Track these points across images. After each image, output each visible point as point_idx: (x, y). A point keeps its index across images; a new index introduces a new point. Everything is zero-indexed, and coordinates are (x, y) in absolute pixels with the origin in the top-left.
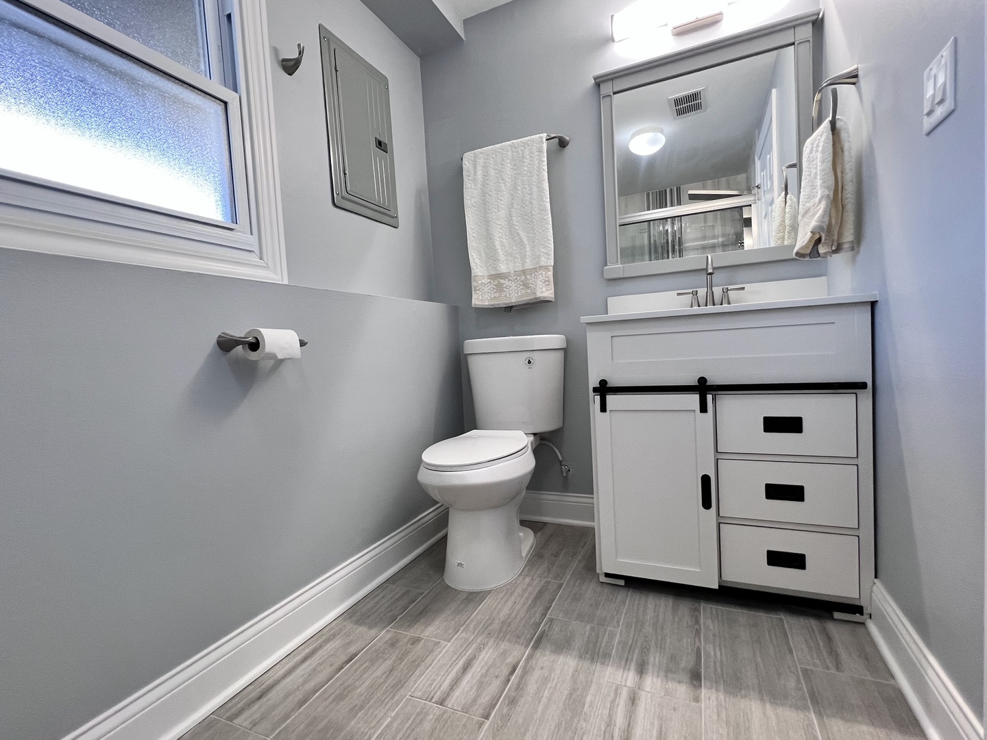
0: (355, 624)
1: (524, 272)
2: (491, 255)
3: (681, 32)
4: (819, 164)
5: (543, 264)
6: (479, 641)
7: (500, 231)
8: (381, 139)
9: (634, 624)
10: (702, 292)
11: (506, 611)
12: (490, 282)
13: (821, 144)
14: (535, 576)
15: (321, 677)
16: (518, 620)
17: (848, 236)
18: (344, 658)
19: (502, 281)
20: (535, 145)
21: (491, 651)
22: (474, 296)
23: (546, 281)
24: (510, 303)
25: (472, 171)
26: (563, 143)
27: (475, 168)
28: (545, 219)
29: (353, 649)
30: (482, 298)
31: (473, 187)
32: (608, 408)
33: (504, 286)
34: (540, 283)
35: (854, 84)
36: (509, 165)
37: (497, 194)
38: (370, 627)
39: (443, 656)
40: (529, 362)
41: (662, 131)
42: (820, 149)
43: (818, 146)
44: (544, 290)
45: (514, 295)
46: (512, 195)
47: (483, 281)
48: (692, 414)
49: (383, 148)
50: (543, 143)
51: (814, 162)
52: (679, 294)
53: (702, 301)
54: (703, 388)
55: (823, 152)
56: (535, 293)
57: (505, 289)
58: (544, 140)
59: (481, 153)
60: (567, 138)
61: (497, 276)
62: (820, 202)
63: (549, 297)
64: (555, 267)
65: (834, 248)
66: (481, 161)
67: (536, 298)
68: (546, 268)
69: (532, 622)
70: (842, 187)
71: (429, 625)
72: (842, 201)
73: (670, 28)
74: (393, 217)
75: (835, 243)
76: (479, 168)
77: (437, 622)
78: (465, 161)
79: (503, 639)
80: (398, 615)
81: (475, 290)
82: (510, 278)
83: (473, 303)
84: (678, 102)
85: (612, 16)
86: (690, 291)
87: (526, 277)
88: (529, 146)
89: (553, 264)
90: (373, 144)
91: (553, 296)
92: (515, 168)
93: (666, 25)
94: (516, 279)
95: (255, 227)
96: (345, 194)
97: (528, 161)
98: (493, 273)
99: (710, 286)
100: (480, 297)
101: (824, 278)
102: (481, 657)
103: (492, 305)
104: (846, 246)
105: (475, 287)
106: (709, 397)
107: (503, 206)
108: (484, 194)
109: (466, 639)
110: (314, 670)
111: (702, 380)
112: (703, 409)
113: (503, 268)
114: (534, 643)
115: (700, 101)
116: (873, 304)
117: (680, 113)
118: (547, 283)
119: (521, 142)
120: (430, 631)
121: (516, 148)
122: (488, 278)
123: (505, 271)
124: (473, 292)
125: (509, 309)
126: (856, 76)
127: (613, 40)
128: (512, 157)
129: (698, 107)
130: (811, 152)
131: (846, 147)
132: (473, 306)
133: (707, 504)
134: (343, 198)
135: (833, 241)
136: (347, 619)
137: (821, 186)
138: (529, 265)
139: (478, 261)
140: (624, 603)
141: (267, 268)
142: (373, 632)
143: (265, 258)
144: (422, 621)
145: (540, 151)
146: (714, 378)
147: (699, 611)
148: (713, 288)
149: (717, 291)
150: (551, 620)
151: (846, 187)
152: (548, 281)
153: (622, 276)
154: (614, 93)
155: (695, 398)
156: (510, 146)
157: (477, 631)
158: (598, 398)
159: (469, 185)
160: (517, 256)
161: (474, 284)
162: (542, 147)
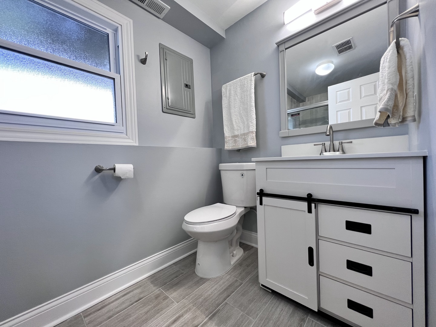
0: (151, 283)
1: (244, 134)
2: (232, 128)
3: (320, 12)
4: (387, 69)
5: (251, 130)
6: (190, 306)
7: (236, 117)
8: (188, 84)
9: (264, 320)
10: (328, 144)
11: (209, 293)
12: (232, 139)
13: (388, 57)
14: (233, 276)
15: (124, 306)
16: (211, 300)
17: (411, 112)
18: (136, 299)
19: (236, 138)
20: (249, 78)
21: (191, 314)
22: (226, 145)
23: (252, 138)
24: (239, 148)
25: (225, 93)
26: (263, 76)
27: (226, 91)
28: (252, 110)
29: (142, 296)
30: (229, 146)
31: (226, 99)
32: (263, 204)
33: (237, 140)
34: (249, 139)
35: (417, 16)
36: (239, 88)
37: (234, 101)
38: (154, 286)
39: (170, 311)
40: (242, 175)
41: (332, 62)
42: (388, 60)
43: (387, 59)
44: (251, 142)
45: (241, 145)
46: (240, 101)
47: (229, 139)
48: (304, 212)
49: (188, 87)
50: (252, 77)
51: (385, 69)
52: (315, 145)
53: (328, 148)
54: (310, 200)
55: (390, 62)
56: (247, 144)
57: (237, 142)
58: (253, 75)
59: (229, 85)
60: (265, 73)
61: (235, 136)
62: (387, 93)
63: (253, 146)
64: (256, 132)
65: (400, 120)
66: (228, 88)
67: (248, 146)
68: (252, 132)
69: (217, 303)
70: (406, 82)
71: (176, 291)
72: (406, 91)
73: (313, 11)
74: (192, 114)
75: (401, 117)
76: (228, 91)
77: (179, 291)
78: (223, 89)
79: (199, 309)
80: (168, 282)
81: (226, 143)
82: (239, 137)
83: (225, 148)
84: (338, 47)
85: (284, 13)
86: (321, 143)
87: (245, 136)
88: (247, 79)
89: (255, 130)
90: (183, 86)
91: (256, 145)
92: (241, 89)
93: (311, 10)
94: (241, 137)
95: (124, 123)
96: (168, 107)
97: (246, 86)
98: (233, 135)
99: (332, 141)
100: (228, 146)
101: (406, 136)
102: (185, 316)
103: (232, 149)
104: (409, 119)
105: (226, 141)
106: (313, 205)
107: (236, 106)
108: (229, 102)
109: (185, 304)
110: (123, 302)
111: (310, 195)
112: (310, 211)
113: (236, 133)
114: (211, 316)
115: (350, 44)
116: (425, 158)
117: (340, 52)
118: (253, 139)
119: (244, 77)
120: (173, 295)
121: (242, 81)
122: (231, 137)
123: (237, 134)
124: (225, 144)
125: (239, 150)
126: (418, 11)
127: (284, 24)
128: (240, 85)
129: (350, 47)
130: (384, 63)
131: (408, 56)
132: (225, 149)
133: (311, 263)
134: (167, 109)
135: (400, 116)
136: (150, 279)
137: (387, 83)
138: (246, 131)
139: (227, 130)
140: (266, 303)
141: (129, 138)
142: (154, 288)
143: (128, 135)
144: (174, 288)
145: (251, 80)
146: (317, 195)
147: (305, 322)
148: (334, 142)
149: (337, 143)
150: (226, 303)
151: (408, 82)
152: (253, 138)
153: (287, 136)
154: (286, 49)
155: (305, 205)
156: (239, 80)
157: (191, 301)
158: (259, 198)
159: (224, 99)
160: (242, 127)
161: (225, 140)
162: (252, 79)
